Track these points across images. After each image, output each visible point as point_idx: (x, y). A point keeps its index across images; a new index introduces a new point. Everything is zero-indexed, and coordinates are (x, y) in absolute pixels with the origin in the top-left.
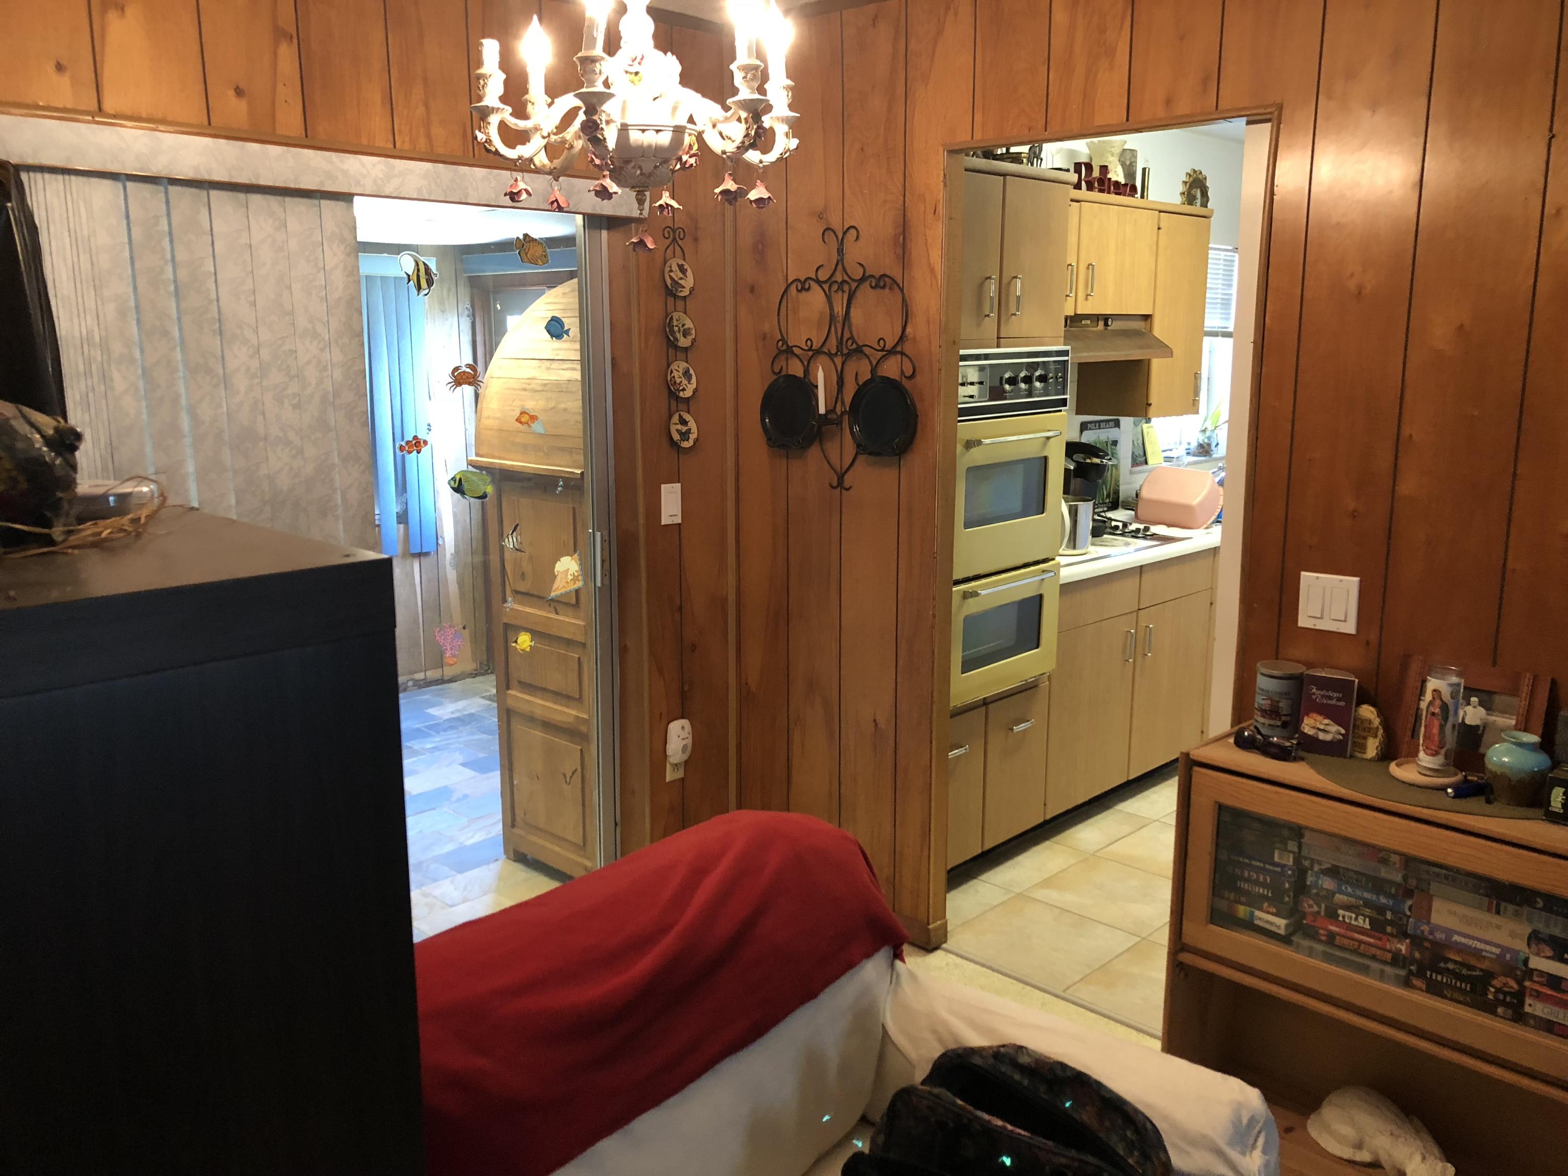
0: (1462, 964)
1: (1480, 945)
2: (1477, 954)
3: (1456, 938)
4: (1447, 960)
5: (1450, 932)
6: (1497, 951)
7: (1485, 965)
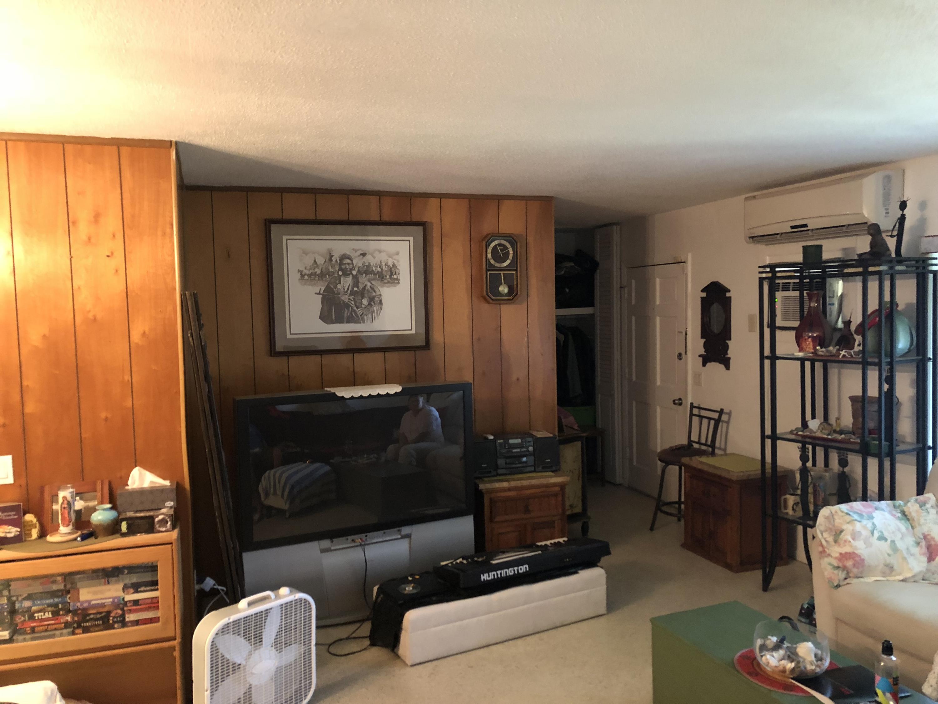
0: (97, 613)
1: (103, 601)
2: (103, 605)
3: (93, 602)
4: (90, 615)
5: (89, 602)
6: (111, 600)
7: (106, 609)
